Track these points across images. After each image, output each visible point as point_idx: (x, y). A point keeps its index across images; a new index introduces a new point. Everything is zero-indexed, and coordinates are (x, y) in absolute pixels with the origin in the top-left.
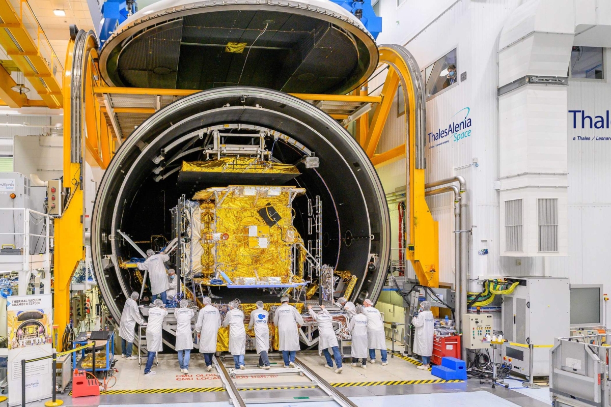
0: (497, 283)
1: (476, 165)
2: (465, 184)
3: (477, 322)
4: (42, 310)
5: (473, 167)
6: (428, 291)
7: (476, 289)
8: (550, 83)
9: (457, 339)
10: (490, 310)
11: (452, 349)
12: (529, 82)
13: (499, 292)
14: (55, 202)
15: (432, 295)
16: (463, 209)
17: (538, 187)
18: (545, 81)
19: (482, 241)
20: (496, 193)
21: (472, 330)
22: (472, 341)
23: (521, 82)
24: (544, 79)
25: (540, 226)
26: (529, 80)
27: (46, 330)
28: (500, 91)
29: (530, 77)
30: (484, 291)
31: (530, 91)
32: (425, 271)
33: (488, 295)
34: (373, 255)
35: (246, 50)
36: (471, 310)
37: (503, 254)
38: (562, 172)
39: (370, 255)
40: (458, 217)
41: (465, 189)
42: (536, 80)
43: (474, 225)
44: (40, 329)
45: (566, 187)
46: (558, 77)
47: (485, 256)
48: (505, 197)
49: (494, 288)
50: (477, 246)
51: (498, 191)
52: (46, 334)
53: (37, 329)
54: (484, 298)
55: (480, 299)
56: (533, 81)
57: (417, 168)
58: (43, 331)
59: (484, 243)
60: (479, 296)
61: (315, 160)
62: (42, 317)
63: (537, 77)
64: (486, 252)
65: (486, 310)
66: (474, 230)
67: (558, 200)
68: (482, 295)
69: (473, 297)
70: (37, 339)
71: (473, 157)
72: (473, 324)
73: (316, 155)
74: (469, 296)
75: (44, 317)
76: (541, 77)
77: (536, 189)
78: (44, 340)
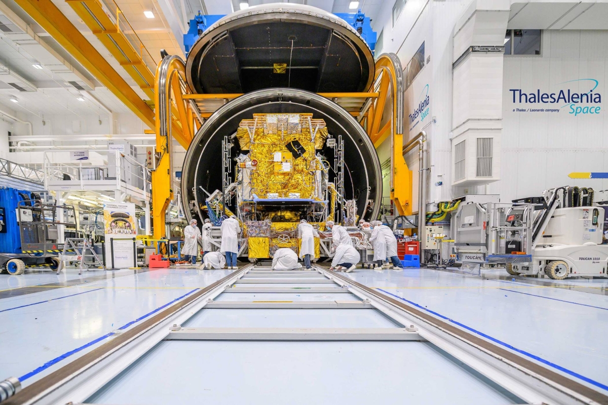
0: (447, 203)
1: (435, 121)
2: (426, 135)
3: (431, 231)
4: (128, 213)
5: (433, 123)
6: (404, 218)
7: (433, 209)
8: (489, 51)
9: (417, 244)
10: (442, 224)
11: (412, 250)
12: (473, 51)
13: (448, 210)
14: (151, 161)
15: (406, 221)
16: (425, 153)
17: (478, 129)
18: (486, 49)
19: (438, 176)
20: (449, 141)
21: (427, 236)
22: (427, 244)
23: (466, 53)
24: (485, 48)
25: (478, 159)
26: (473, 49)
27: (132, 225)
28: (454, 65)
29: (472, 47)
30: (438, 211)
31: (473, 58)
32: (401, 205)
33: (441, 213)
34: (370, 201)
35: (287, 70)
36: (429, 224)
37: (453, 184)
38: (498, 118)
39: (368, 201)
40: (421, 161)
41: (426, 139)
42: (477, 49)
43: (432, 164)
44: (127, 224)
45: (500, 129)
46: (496, 46)
47: (440, 186)
48: (455, 142)
49: (445, 208)
50: (434, 179)
51: (451, 140)
52: (132, 229)
53: (125, 224)
54: (438, 216)
55: (434, 216)
56: (476, 50)
57: (397, 134)
58: (129, 226)
59: (440, 177)
60: (434, 214)
61: (333, 141)
62: (128, 217)
63: (479, 47)
64: (441, 184)
65: (439, 224)
66: (432, 169)
67: (493, 139)
68: (436, 213)
69: (430, 215)
70: (125, 230)
71: (433, 115)
72: (428, 232)
73: (334, 138)
74: (427, 215)
75: (130, 217)
76: (482, 47)
77: (476, 131)
78: (130, 232)
